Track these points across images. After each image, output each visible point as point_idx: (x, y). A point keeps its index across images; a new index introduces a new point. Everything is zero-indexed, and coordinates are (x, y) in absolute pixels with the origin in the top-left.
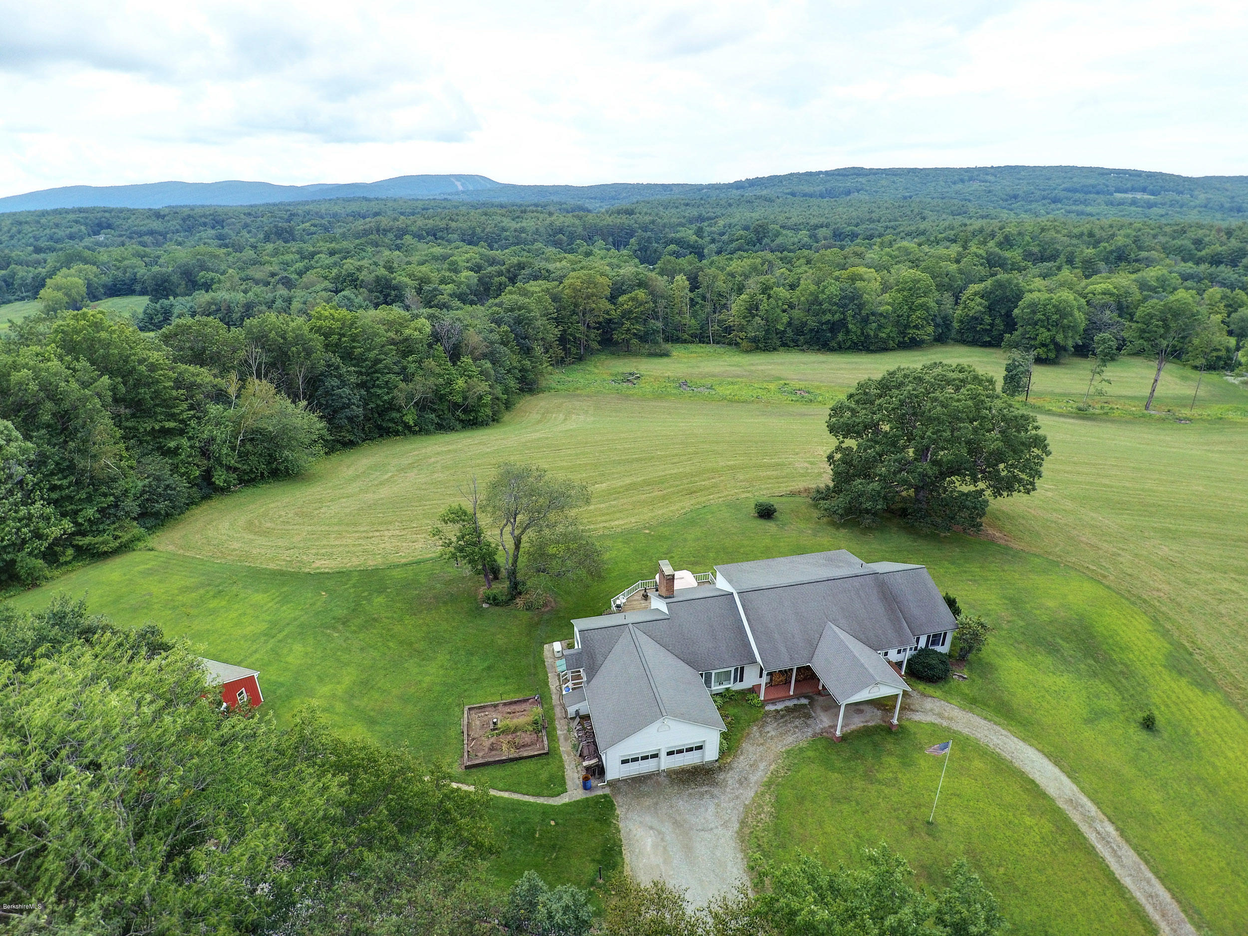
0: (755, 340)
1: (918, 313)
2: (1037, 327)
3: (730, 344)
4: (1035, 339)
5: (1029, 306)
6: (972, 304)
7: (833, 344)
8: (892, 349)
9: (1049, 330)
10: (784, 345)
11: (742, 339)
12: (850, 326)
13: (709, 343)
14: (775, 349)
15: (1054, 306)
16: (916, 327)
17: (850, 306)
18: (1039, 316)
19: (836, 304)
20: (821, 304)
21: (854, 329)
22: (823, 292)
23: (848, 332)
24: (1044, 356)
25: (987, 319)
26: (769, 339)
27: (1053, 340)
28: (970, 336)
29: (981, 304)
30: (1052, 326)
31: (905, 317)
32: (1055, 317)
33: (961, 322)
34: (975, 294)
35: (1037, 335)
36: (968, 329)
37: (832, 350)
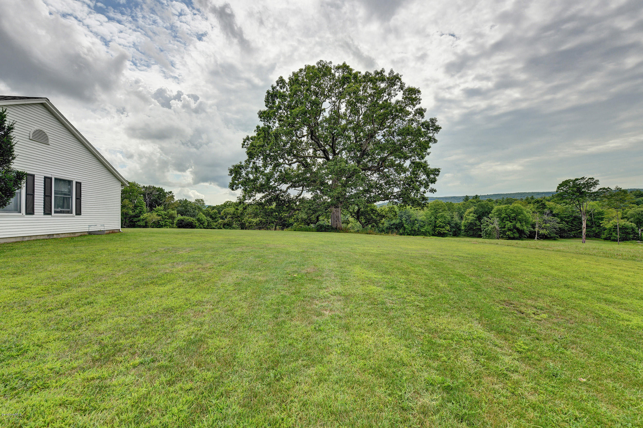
1: (440, 220)
2: (504, 221)
4: (504, 227)
5: (497, 211)
6: (469, 217)
8: (429, 236)
9: (511, 222)
12: (405, 225)
15: (511, 210)
16: (440, 227)
17: (404, 216)
18: (503, 215)
21: (407, 227)
23: (404, 228)
24: (512, 236)
25: (478, 223)
27: (515, 227)
28: (471, 233)
29: (473, 216)
30: (513, 220)
31: (433, 222)
32: (513, 215)
33: (465, 226)
34: (470, 212)
35: (505, 225)
36: (469, 229)
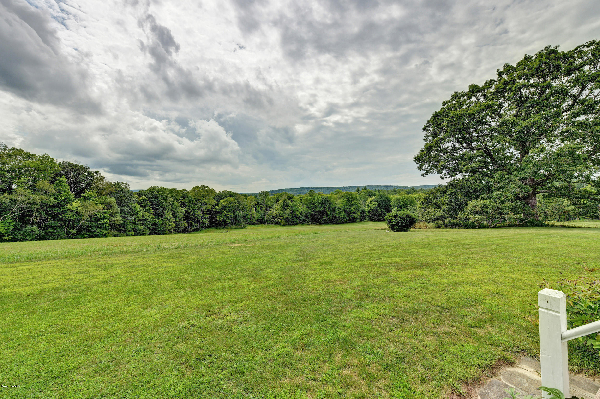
0: (287, 220)
1: (353, 207)
3: (275, 224)
6: (372, 205)
7: (321, 221)
8: (346, 223)
10: (300, 223)
11: (281, 220)
12: (328, 212)
13: (265, 224)
14: (296, 224)
16: (354, 213)
17: (327, 204)
18: (402, 203)
19: (321, 203)
20: (314, 204)
21: (330, 214)
22: (314, 199)
23: (327, 215)
25: (379, 210)
26: (293, 220)
28: (374, 218)
29: (375, 204)
31: (349, 208)
33: (369, 212)
34: (371, 201)
36: (372, 214)
37: (321, 224)
